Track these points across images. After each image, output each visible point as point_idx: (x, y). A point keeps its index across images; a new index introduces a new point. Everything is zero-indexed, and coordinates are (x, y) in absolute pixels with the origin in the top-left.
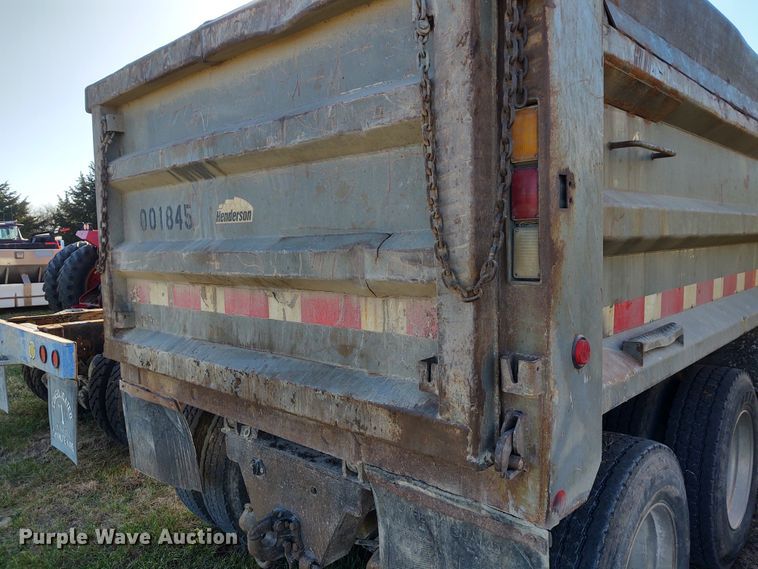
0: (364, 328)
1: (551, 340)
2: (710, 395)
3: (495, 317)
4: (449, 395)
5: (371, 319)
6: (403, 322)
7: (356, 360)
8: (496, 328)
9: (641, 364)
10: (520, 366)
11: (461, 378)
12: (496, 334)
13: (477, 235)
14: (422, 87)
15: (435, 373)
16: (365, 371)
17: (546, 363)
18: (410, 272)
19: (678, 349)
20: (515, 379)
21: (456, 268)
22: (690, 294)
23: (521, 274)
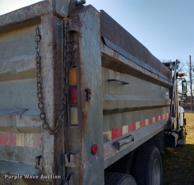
0: (17, 145)
1: (82, 146)
2: (146, 156)
3: (64, 139)
4: (45, 170)
5: (20, 141)
6: (32, 142)
7: (14, 158)
8: (64, 143)
9: (119, 149)
10: (71, 156)
11: (50, 163)
12: (64, 145)
13: (56, 110)
14: (37, 59)
15: (41, 161)
16: (17, 162)
17: (80, 155)
18: (32, 124)
19: (132, 143)
20: (69, 162)
21: (48, 122)
22: (138, 125)
23: (73, 123)
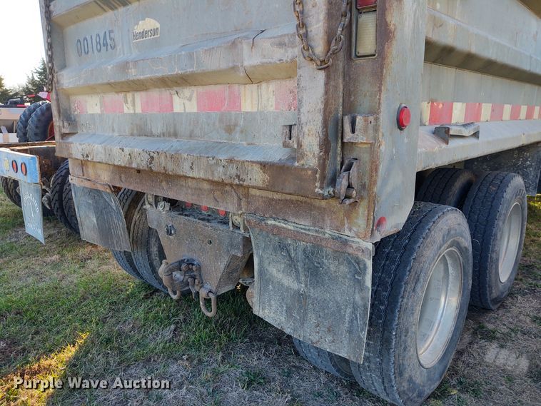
0: (243, 110)
1: (381, 101)
3: (341, 86)
4: (304, 147)
5: (248, 102)
6: (272, 101)
7: (237, 136)
8: (341, 94)
10: (357, 120)
11: (314, 132)
12: (341, 100)
15: (294, 132)
16: (244, 143)
17: (377, 119)
18: (279, 55)
19: (475, 141)
20: (353, 131)
21: (313, 44)
23: (362, 51)
